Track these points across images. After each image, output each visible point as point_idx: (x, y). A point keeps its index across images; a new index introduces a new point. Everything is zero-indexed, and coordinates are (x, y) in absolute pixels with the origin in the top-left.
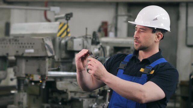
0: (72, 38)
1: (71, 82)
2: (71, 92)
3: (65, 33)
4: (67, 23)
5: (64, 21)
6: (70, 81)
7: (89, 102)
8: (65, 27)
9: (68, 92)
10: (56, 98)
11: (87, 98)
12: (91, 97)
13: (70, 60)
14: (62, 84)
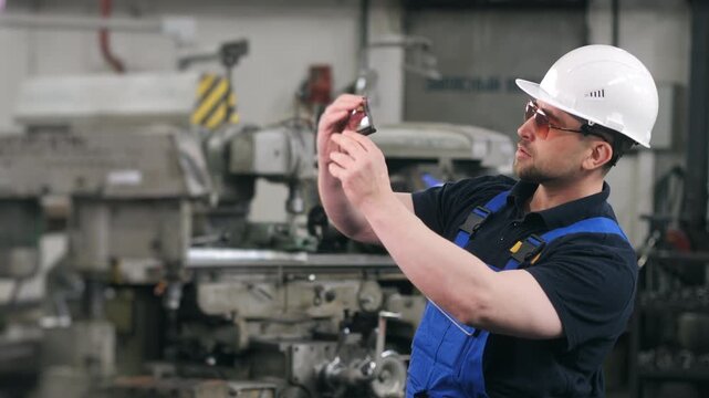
0: (249, 132)
1: (250, 287)
2: (249, 320)
3: (220, 113)
4: (229, 76)
5: (216, 69)
6: (244, 282)
7: (314, 355)
8: (221, 90)
9: (237, 320)
10: (196, 344)
11: (304, 340)
12: (316, 336)
13: (238, 209)
14: (216, 291)
